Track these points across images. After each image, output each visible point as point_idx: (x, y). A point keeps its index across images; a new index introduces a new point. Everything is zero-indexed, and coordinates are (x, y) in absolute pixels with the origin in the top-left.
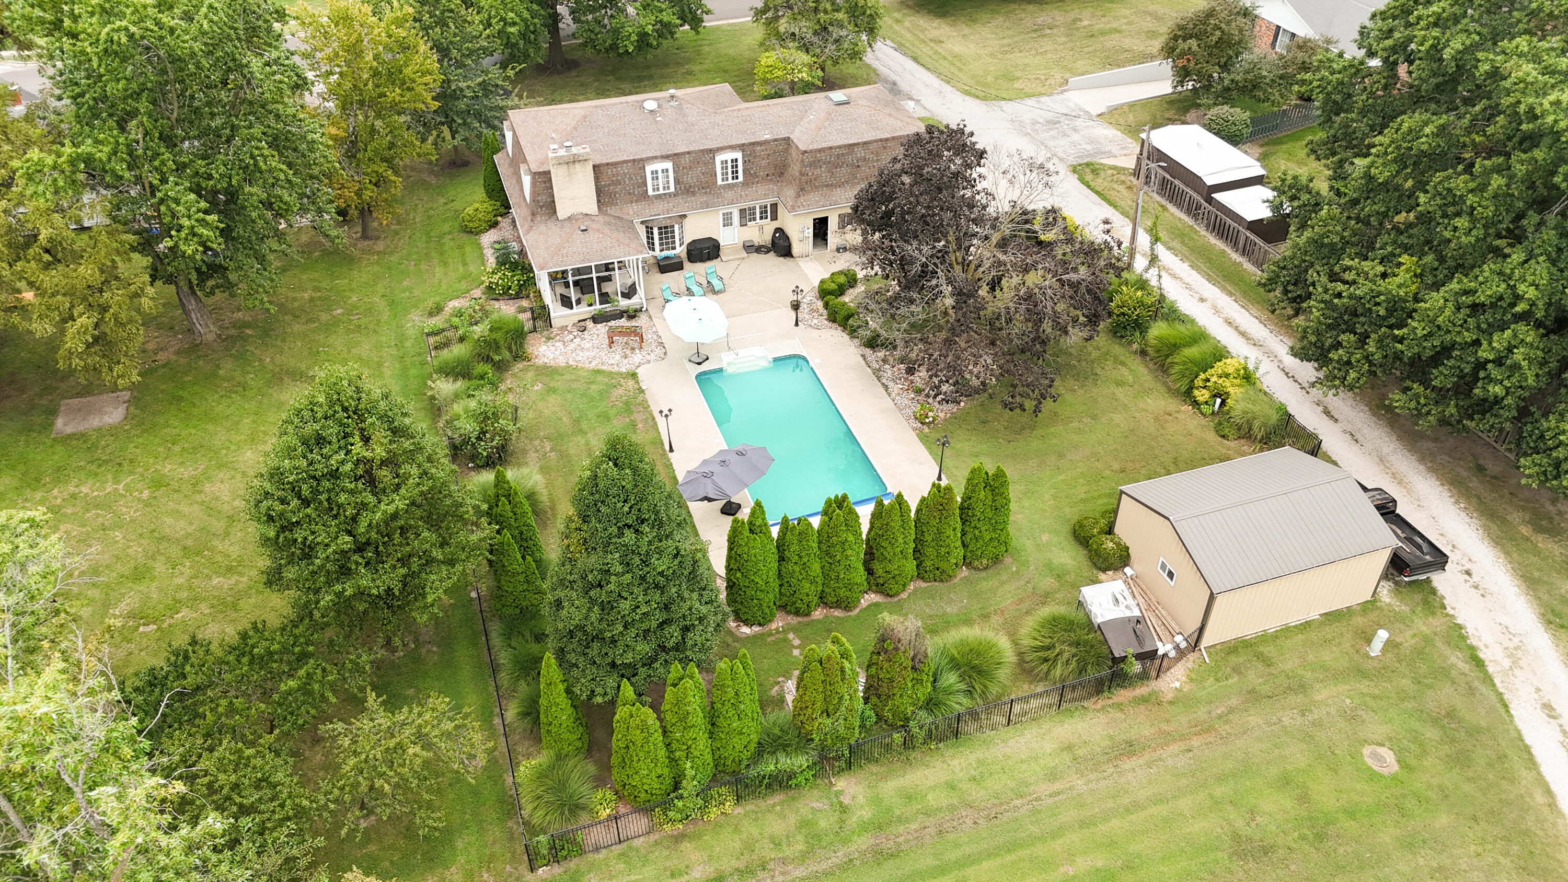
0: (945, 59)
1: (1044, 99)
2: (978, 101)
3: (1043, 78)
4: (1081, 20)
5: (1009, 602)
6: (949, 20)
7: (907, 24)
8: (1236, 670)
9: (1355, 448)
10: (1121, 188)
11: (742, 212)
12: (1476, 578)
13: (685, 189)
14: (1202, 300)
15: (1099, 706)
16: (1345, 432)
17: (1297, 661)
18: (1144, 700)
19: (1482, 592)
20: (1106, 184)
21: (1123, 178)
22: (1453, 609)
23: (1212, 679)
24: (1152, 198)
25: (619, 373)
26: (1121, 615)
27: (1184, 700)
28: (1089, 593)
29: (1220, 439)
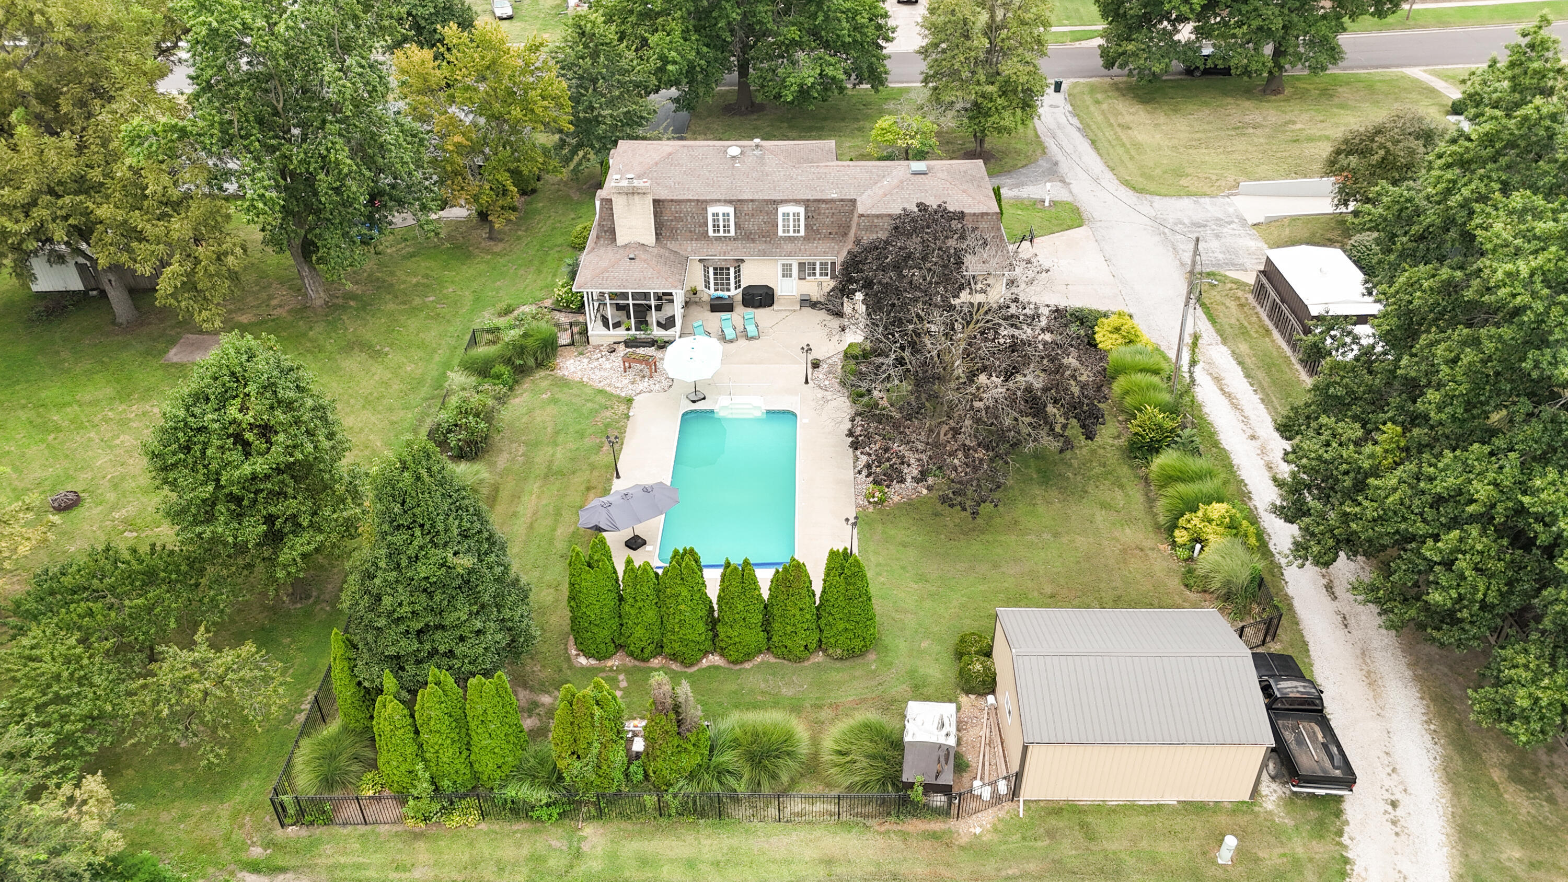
0: (1123, 145)
1: (1206, 200)
2: (1131, 193)
3: (1214, 177)
4: (1294, 123)
5: (850, 699)
6: (1149, 107)
7: (1105, 106)
8: (1051, 834)
9: (1341, 633)
10: (1232, 305)
11: (802, 265)
12: (1400, 812)
13: (745, 235)
14: (1253, 437)
15: (883, 829)
16: (1338, 613)
17: (1126, 843)
18: (934, 836)
19: (1398, 830)
20: (1218, 297)
21: (1240, 294)
22: (1352, 839)
23: (1019, 836)
24: (1260, 320)
25: (619, 397)
26: (934, 740)
27: (978, 849)
28: (915, 708)
29: (1182, 587)
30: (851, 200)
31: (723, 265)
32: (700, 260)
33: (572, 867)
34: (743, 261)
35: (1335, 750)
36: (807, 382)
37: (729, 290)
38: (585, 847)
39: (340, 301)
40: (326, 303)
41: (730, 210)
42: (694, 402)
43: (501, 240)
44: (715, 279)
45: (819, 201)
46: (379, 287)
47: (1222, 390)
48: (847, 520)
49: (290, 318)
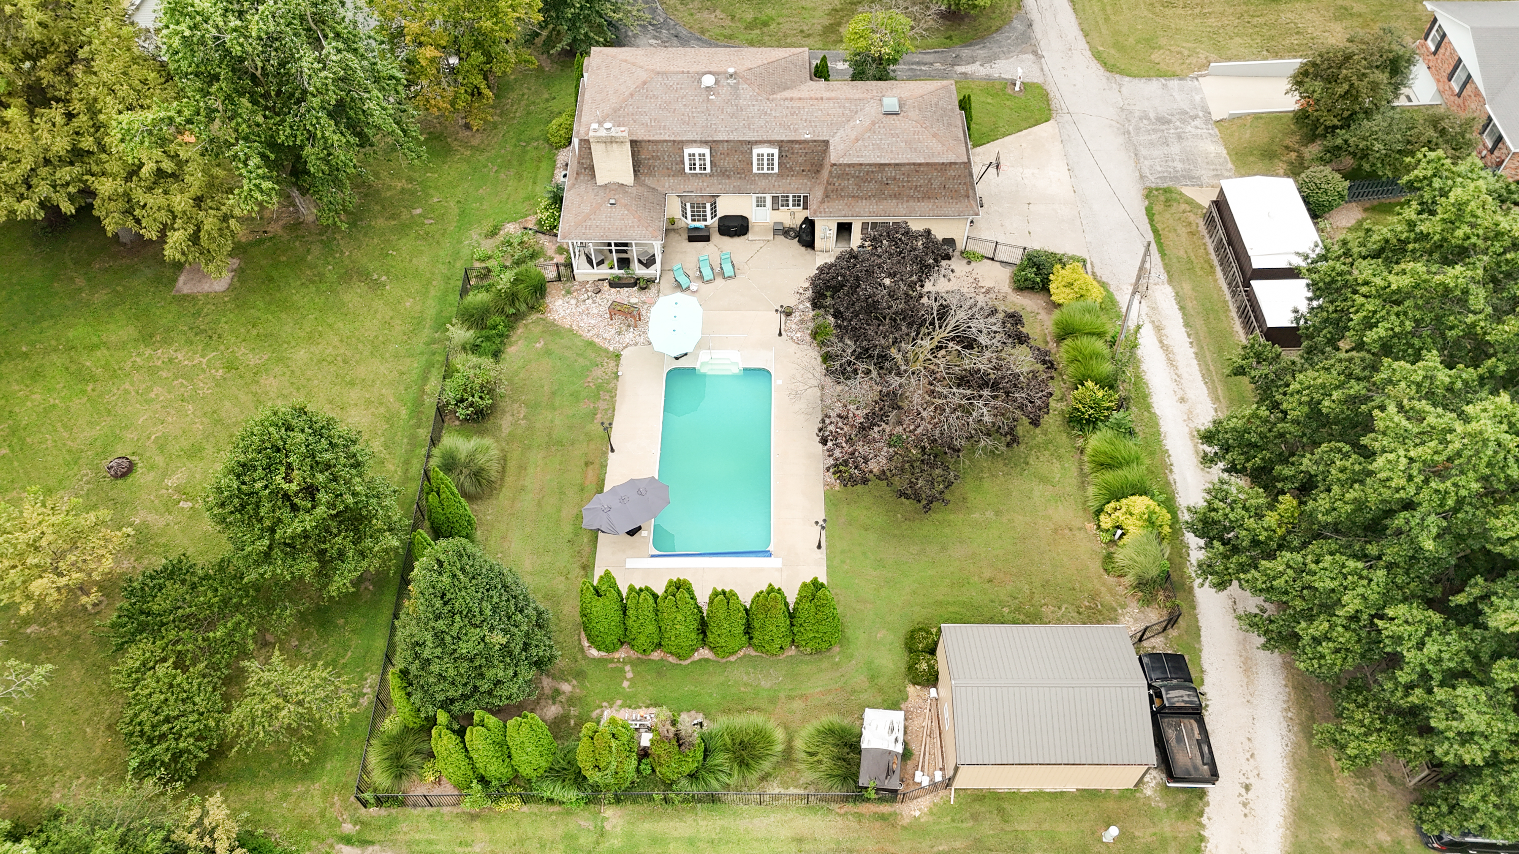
1: (1174, 83)
2: (1102, 71)
5: (818, 690)
8: (975, 817)
9: (1230, 618)
11: (775, 199)
12: (1251, 795)
13: (720, 171)
15: (842, 811)
17: (1033, 825)
18: (883, 818)
19: (1247, 811)
20: (1171, 221)
21: (1192, 217)
22: (1209, 819)
23: (949, 818)
24: (1207, 254)
25: (606, 351)
26: (885, 747)
27: (917, 829)
29: (1102, 570)
30: (824, 141)
31: (700, 200)
32: (678, 196)
33: (598, 843)
34: (718, 196)
35: (1206, 749)
36: (780, 334)
37: (705, 221)
38: (608, 826)
41: (706, 150)
43: (478, 130)
44: (692, 212)
45: (792, 142)
48: (817, 523)
49: (286, 237)
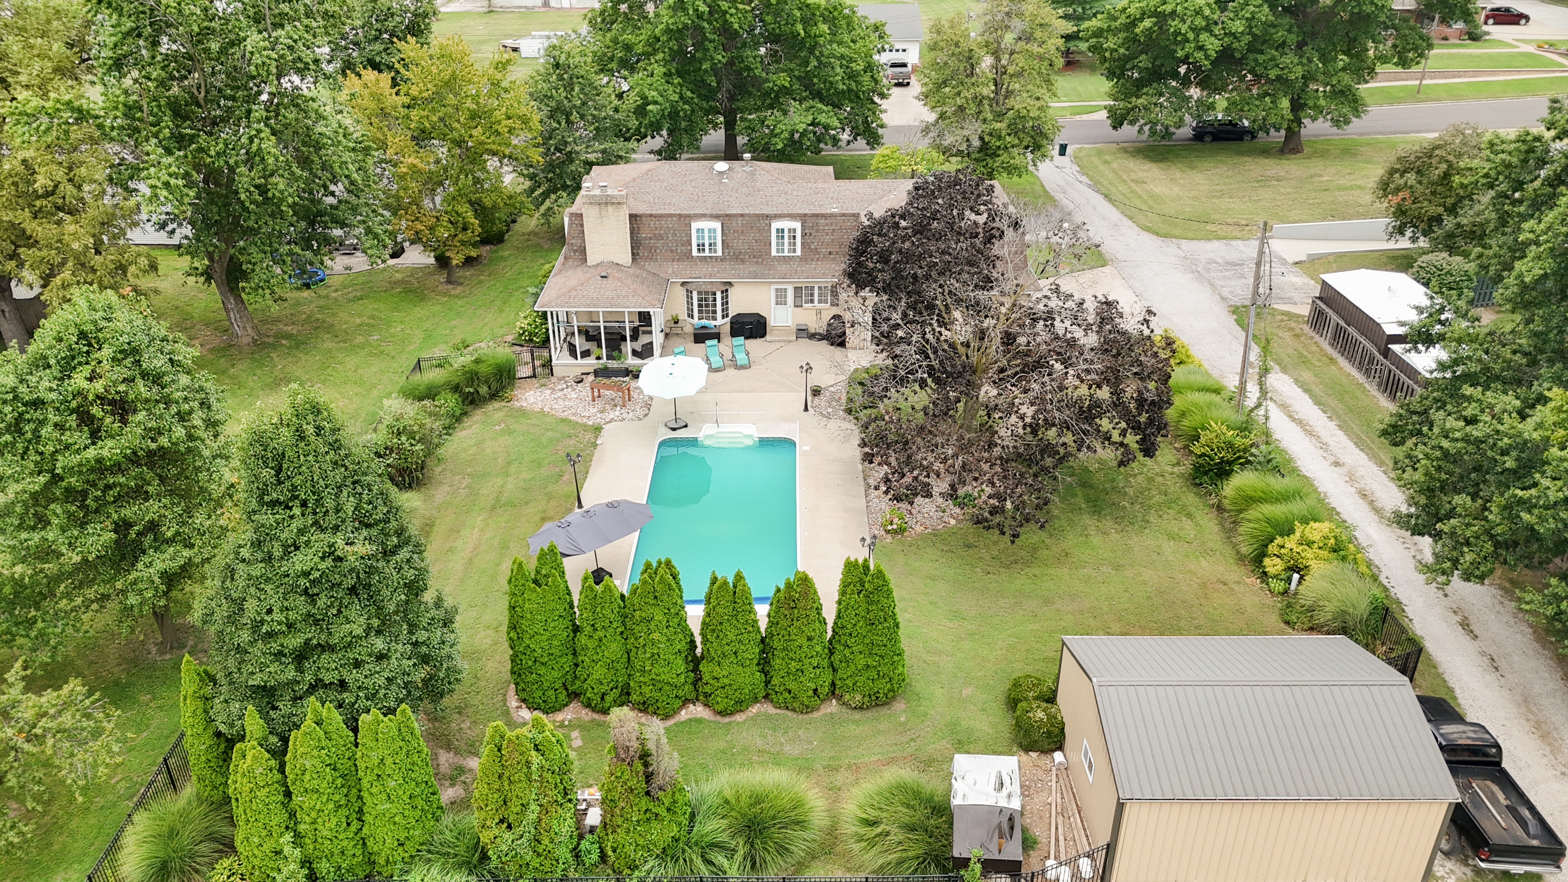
0: (1140, 197)
1: (1235, 243)
2: (1155, 237)
3: (1244, 222)
4: (1320, 176)
5: (875, 758)
6: (1162, 165)
7: (1115, 165)
9: (1491, 677)
10: (1287, 335)
11: (797, 290)
14: (1337, 464)
16: (1483, 654)
20: (1269, 329)
21: (1293, 325)
24: (1321, 349)
25: (585, 426)
26: (991, 802)
28: (961, 762)
29: (1283, 625)
30: (854, 215)
31: (709, 288)
32: (683, 284)
34: (730, 284)
35: (1526, 813)
36: (806, 409)
37: (715, 319)
39: (271, 340)
40: (255, 341)
41: (717, 225)
42: (674, 429)
43: (461, 284)
44: (700, 306)
45: (817, 215)
46: (318, 328)
47: (1290, 416)
48: (863, 540)
49: (210, 356)
